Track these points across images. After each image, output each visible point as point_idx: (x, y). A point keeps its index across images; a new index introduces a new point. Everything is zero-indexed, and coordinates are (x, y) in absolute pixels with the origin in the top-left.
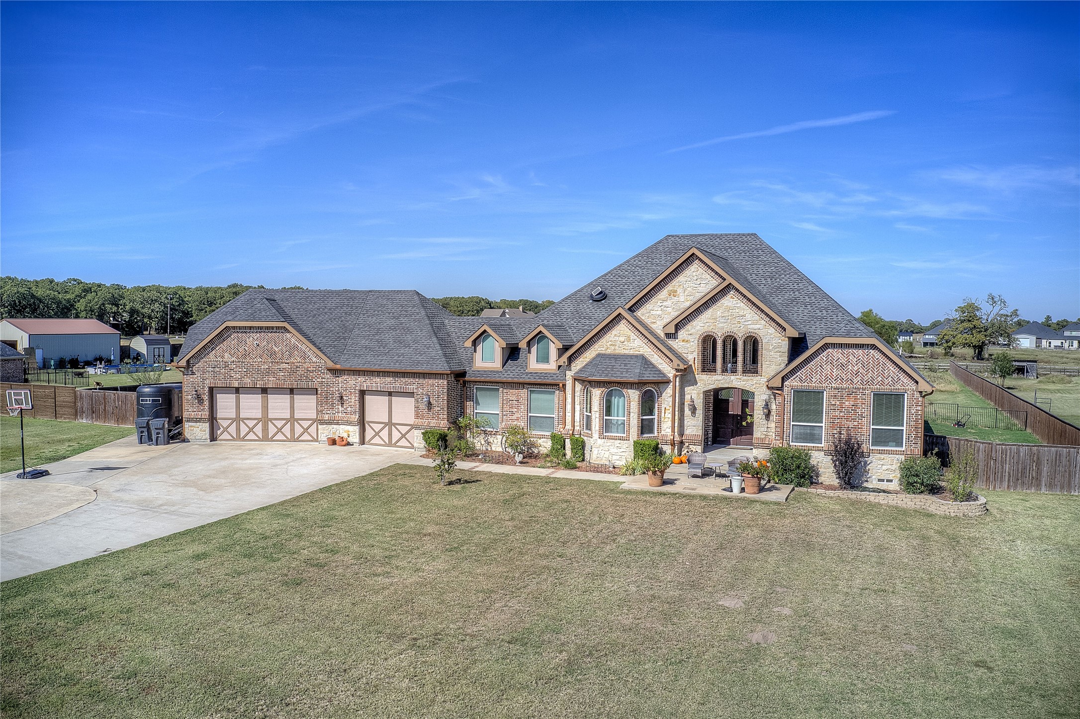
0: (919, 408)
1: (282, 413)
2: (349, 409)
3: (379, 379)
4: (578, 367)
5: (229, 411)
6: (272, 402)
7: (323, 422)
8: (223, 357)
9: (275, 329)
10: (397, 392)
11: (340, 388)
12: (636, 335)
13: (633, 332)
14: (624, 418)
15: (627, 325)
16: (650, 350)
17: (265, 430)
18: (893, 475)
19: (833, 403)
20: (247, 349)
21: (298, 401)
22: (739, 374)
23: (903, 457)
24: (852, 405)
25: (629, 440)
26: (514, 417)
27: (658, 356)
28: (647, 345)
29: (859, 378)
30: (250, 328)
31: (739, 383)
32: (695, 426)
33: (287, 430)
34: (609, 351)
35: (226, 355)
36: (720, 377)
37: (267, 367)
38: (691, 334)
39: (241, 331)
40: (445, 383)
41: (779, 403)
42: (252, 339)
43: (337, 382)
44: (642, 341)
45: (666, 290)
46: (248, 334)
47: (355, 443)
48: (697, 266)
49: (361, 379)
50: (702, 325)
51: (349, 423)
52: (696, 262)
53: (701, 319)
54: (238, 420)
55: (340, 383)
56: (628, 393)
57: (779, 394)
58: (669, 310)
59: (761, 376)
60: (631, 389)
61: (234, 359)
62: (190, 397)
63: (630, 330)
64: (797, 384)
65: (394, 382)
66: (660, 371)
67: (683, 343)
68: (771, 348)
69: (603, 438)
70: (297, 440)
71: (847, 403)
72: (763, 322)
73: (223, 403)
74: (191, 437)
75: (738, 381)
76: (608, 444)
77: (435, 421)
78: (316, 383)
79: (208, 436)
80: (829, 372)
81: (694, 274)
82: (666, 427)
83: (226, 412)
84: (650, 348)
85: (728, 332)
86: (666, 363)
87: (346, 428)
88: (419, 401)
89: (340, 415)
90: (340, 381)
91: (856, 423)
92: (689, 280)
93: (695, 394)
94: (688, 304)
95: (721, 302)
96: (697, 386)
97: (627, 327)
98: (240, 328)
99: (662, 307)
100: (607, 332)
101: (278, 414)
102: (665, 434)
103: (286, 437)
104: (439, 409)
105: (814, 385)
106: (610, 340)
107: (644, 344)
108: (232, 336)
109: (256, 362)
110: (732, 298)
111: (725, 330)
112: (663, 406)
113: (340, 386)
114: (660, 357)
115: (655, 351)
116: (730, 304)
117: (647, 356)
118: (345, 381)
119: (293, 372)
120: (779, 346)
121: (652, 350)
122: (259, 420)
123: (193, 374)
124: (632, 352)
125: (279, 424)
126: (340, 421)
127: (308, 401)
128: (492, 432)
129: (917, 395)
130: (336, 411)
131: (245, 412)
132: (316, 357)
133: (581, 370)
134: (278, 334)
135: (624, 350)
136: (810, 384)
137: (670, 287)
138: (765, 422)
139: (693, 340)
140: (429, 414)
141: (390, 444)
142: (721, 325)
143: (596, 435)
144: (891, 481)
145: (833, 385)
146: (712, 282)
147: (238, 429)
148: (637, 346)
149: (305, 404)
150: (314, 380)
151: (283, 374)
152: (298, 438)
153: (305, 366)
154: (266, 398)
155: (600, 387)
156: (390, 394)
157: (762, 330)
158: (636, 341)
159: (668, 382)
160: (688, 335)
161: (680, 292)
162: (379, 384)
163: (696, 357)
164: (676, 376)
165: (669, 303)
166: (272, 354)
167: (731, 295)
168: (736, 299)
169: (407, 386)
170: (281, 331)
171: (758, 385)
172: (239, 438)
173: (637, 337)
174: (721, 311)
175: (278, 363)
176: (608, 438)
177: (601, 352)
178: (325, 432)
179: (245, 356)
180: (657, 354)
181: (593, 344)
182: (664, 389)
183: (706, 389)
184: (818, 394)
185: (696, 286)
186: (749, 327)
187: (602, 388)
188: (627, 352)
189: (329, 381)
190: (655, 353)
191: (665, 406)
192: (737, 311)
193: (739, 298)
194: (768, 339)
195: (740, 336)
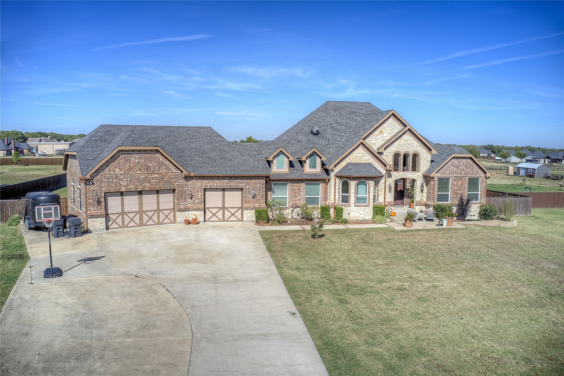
0: (485, 184)
1: (151, 206)
2: (197, 201)
3: (219, 181)
4: (337, 170)
5: (116, 208)
6: (145, 200)
7: (180, 210)
8: (114, 171)
9: (149, 151)
10: (231, 188)
11: (189, 188)
12: (367, 153)
13: (366, 152)
14: (366, 196)
15: (363, 148)
16: (374, 161)
17: (141, 219)
18: (476, 213)
19: (454, 183)
20: (131, 165)
21: (161, 198)
22: (410, 171)
23: (479, 205)
24: (461, 184)
25: (369, 206)
26: (297, 199)
27: (378, 163)
28: (373, 158)
29: (464, 172)
30: (133, 151)
31: (410, 176)
32: (390, 197)
33: (155, 218)
34: (354, 162)
35: (117, 170)
36: (402, 173)
37: (144, 177)
38: (389, 153)
39: (127, 153)
40: (264, 182)
41: (433, 184)
42: (135, 159)
43: (188, 185)
44: (370, 156)
45: (378, 131)
46: (131, 155)
47: (201, 221)
48: (392, 119)
49: (205, 181)
50: (394, 148)
51: (197, 209)
52: (392, 117)
53: (394, 145)
54: (123, 213)
55: (190, 185)
56: (369, 183)
57: (433, 180)
58: (380, 140)
59: (420, 172)
60: (371, 180)
61: (122, 172)
62: (91, 201)
63: (364, 150)
64: (440, 175)
65: (229, 182)
66: (378, 171)
67: (386, 157)
68: (424, 159)
69: (357, 206)
70: (162, 224)
71: (459, 183)
72: (421, 147)
73: (113, 203)
74: (93, 229)
75: (409, 175)
76: (359, 209)
77: (257, 204)
78: (175, 185)
79: (105, 227)
80: (452, 170)
81: (391, 123)
82: (381, 198)
83: (114, 209)
84: (374, 160)
85: (406, 151)
86: (382, 167)
87: (194, 212)
88: (247, 193)
89: (190, 205)
90: (189, 184)
91: (462, 192)
92: (389, 126)
93: (391, 181)
94: (388, 138)
95: (403, 137)
96: (392, 178)
97: (362, 149)
98: (126, 151)
99: (376, 139)
100: (353, 152)
101: (149, 208)
102: (380, 202)
103: (155, 222)
104: (260, 197)
105: (446, 175)
106: (354, 156)
107: (371, 158)
108: (121, 157)
109: (137, 174)
110: (407, 135)
111: (405, 150)
112: (380, 188)
113: (190, 187)
114: (379, 164)
115: (376, 161)
116: (407, 138)
117: (373, 164)
118: (193, 184)
119: (162, 178)
120: (427, 158)
121: (375, 160)
122: (137, 212)
123: (93, 184)
124: (365, 162)
125: (150, 214)
126: (190, 209)
127: (168, 198)
128: (284, 208)
129: (484, 178)
130: (187, 203)
131: (127, 208)
132: (175, 169)
133: (340, 172)
134: (151, 155)
135: (361, 161)
136: (445, 175)
137: (380, 129)
138: (421, 193)
139: (390, 155)
140: (254, 200)
141: (223, 220)
142: (403, 148)
143: (352, 205)
144: (474, 216)
145: (454, 175)
146: (399, 127)
147: (123, 220)
148: (367, 158)
149: (166, 200)
150: (174, 184)
151: (155, 181)
152: (162, 222)
153: (169, 175)
154: (141, 197)
155: (355, 180)
156: (224, 190)
157: (420, 151)
158: (367, 156)
159: (382, 177)
160: (388, 153)
161: (385, 132)
162: (219, 184)
163: (392, 164)
164: (386, 173)
165: (379, 137)
166: (148, 168)
167: (407, 134)
168: (409, 136)
169: (239, 185)
170: (153, 152)
171: (418, 176)
172: (124, 226)
173: (368, 154)
174: (403, 141)
175: (151, 174)
176: (359, 206)
177: (349, 162)
178: (180, 217)
179: (129, 170)
180: (377, 163)
181: (345, 158)
182: (380, 180)
183: (396, 179)
184: (448, 179)
185: (392, 129)
186: (415, 149)
187: (356, 180)
188: (362, 162)
189: (183, 184)
190: (376, 162)
191: (381, 188)
192: (410, 141)
193: (411, 135)
194: (422, 155)
195: (411, 153)
